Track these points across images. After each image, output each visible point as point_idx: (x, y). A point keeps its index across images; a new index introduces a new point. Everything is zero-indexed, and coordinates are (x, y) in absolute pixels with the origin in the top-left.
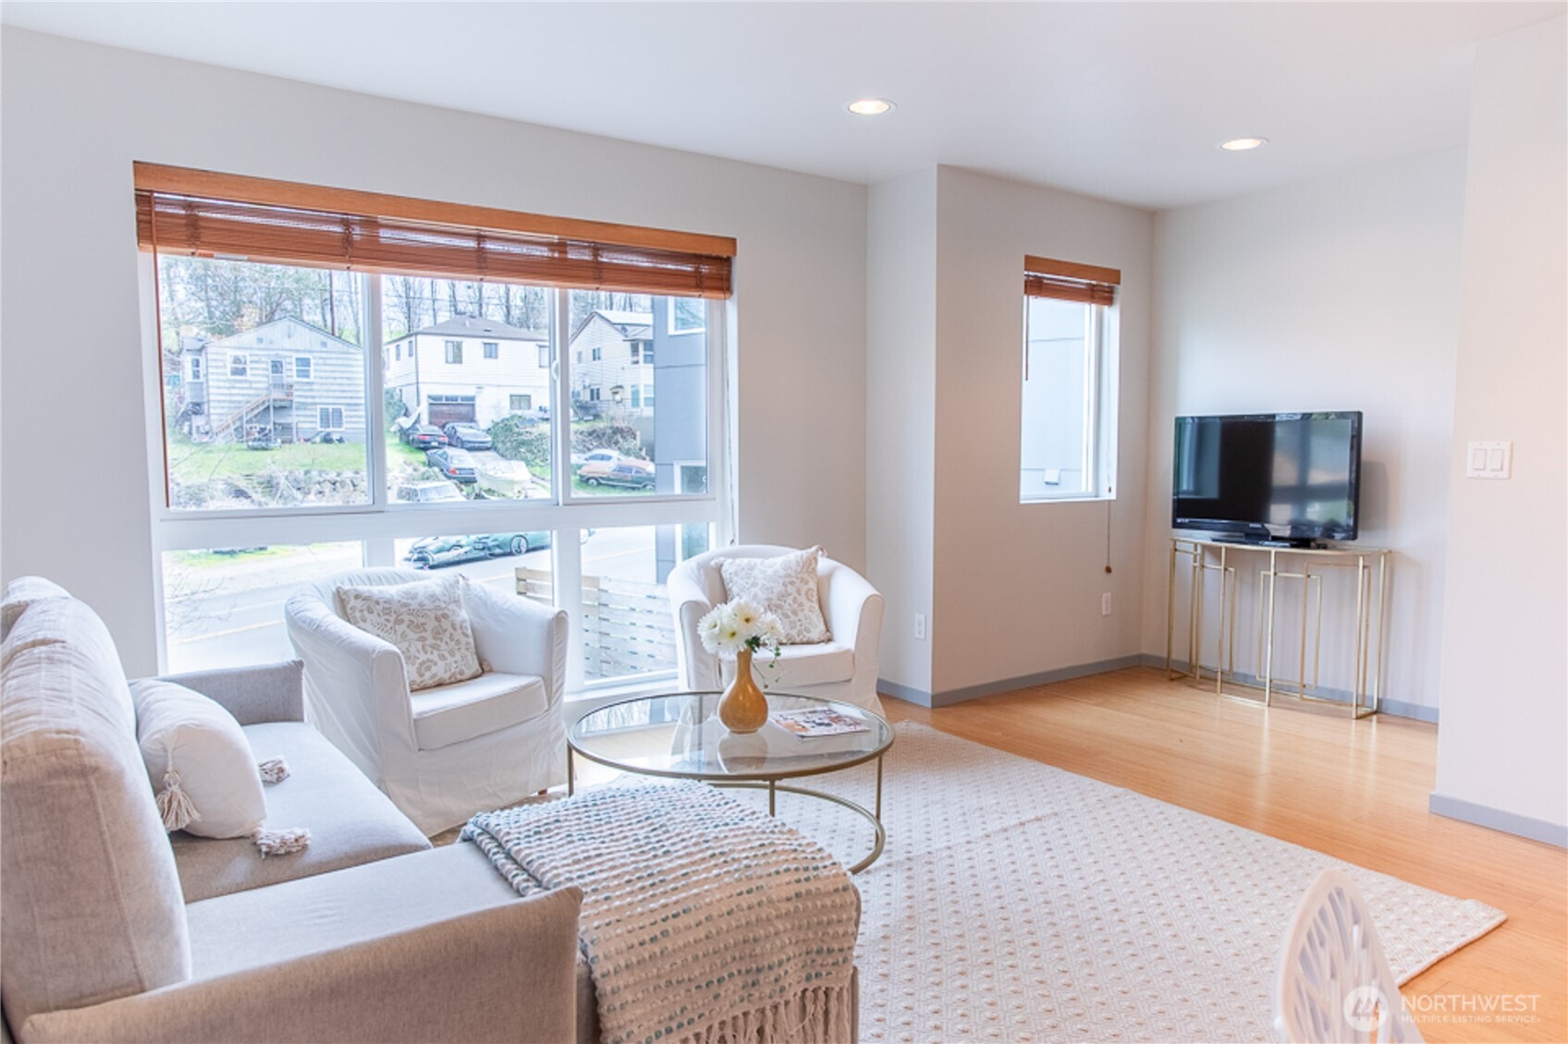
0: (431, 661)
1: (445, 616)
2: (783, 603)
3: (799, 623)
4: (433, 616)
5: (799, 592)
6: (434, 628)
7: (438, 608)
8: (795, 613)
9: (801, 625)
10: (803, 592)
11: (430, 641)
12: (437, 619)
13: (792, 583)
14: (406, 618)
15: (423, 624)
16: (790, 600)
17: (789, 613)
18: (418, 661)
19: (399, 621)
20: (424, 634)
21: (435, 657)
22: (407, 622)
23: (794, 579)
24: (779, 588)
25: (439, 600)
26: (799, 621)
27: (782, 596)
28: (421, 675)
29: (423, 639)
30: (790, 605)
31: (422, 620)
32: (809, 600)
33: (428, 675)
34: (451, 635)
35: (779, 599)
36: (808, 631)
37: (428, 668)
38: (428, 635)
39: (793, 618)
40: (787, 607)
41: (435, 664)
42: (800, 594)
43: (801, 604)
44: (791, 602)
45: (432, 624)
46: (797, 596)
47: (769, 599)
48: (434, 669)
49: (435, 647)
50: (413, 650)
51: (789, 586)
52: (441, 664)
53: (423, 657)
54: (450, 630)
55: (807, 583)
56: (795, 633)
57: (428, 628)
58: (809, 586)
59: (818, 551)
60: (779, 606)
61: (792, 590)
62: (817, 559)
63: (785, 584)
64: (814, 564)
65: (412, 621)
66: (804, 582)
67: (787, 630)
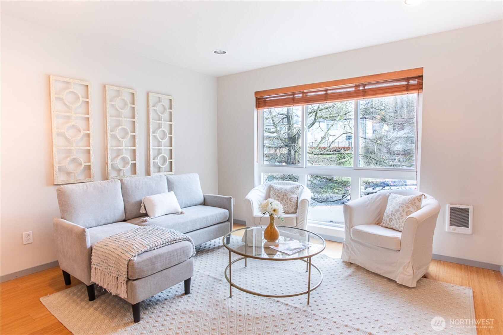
1: (286, 195)
2: (396, 214)
3: (399, 223)
4: (283, 194)
5: (403, 211)
6: (282, 198)
7: (285, 193)
8: (399, 219)
9: (400, 224)
10: (405, 211)
12: (283, 196)
13: (402, 207)
14: (277, 194)
15: (280, 196)
16: (399, 213)
17: (397, 218)
19: (275, 194)
20: (279, 199)
22: (277, 195)
23: (404, 205)
24: (397, 208)
25: (287, 191)
26: (400, 222)
27: (397, 211)
30: (398, 215)
31: (280, 195)
34: (286, 200)
35: (395, 212)
39: (398, 221)
40: (397, 215)
42: (403, 212)
43: (402, 216)
44: (399, 214)
45: (282, 196)
46: (402, 212)
47: (392, 211)
51: (401, 208)
54: (286, 199)
55: (409, 208)
56: (398, 226)
57: (281, 197)
58: (409, 210)
59: (421, 196)
60: (394, 215)
61: (401, 209)
62: (420, 199)
63: (399, 207)
64: (416, 201)
65: (278, 195)
66: (408, 207)
67: (395, 225)
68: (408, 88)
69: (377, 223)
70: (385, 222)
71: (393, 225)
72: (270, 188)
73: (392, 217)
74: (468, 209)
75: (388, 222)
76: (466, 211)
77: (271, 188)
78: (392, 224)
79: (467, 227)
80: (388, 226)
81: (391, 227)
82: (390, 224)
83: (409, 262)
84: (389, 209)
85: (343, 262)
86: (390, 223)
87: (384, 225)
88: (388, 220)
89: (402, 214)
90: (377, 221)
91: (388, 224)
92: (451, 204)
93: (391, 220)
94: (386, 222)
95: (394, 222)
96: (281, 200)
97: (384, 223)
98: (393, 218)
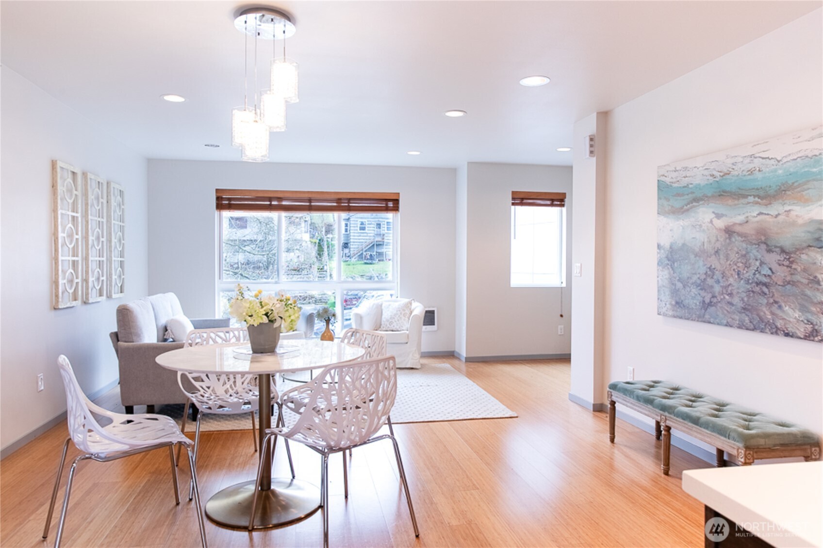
5: (401, 314)
8: (398, 320)
9: (400, 325)
10: (402, 314)
13: (400, 311)
16: (397, 316)
24: (395, 312)
27: (395, 315)
32: (404, 316)
36: (402, 327)
39: (398, 322)
40: (396, 318)
43: (401, 318)
47: (391, 316)
56: (398, 327)
58: (405, 312)
59: (411, 300)
60: (394, 318)
61: (399, 313)
62: (411, 303)
63: (397, 311)
64: (409, 305)
66: (404, 310)
67: (396, 326)
68: (387, 209)
70: (385, 326)
71: (394, 326)
73: (390, 320)
74: (434, 311)
75: (388, 325)
78: (392, 326)
79: (434, 324)
80: (388, 329)
81: (391, 329)
82: (390, 327)
83: (415, 350)
84: (386, 315)
86: (390, 325)
87: (384, 329)
88: (388, 324)
90: (375, 327)
91: (388, 327)
92: (426, 308)
93: (391, 323)
94: (386, 325)
95: (395, 324)
97: (383, 327)
98: (394, 321)
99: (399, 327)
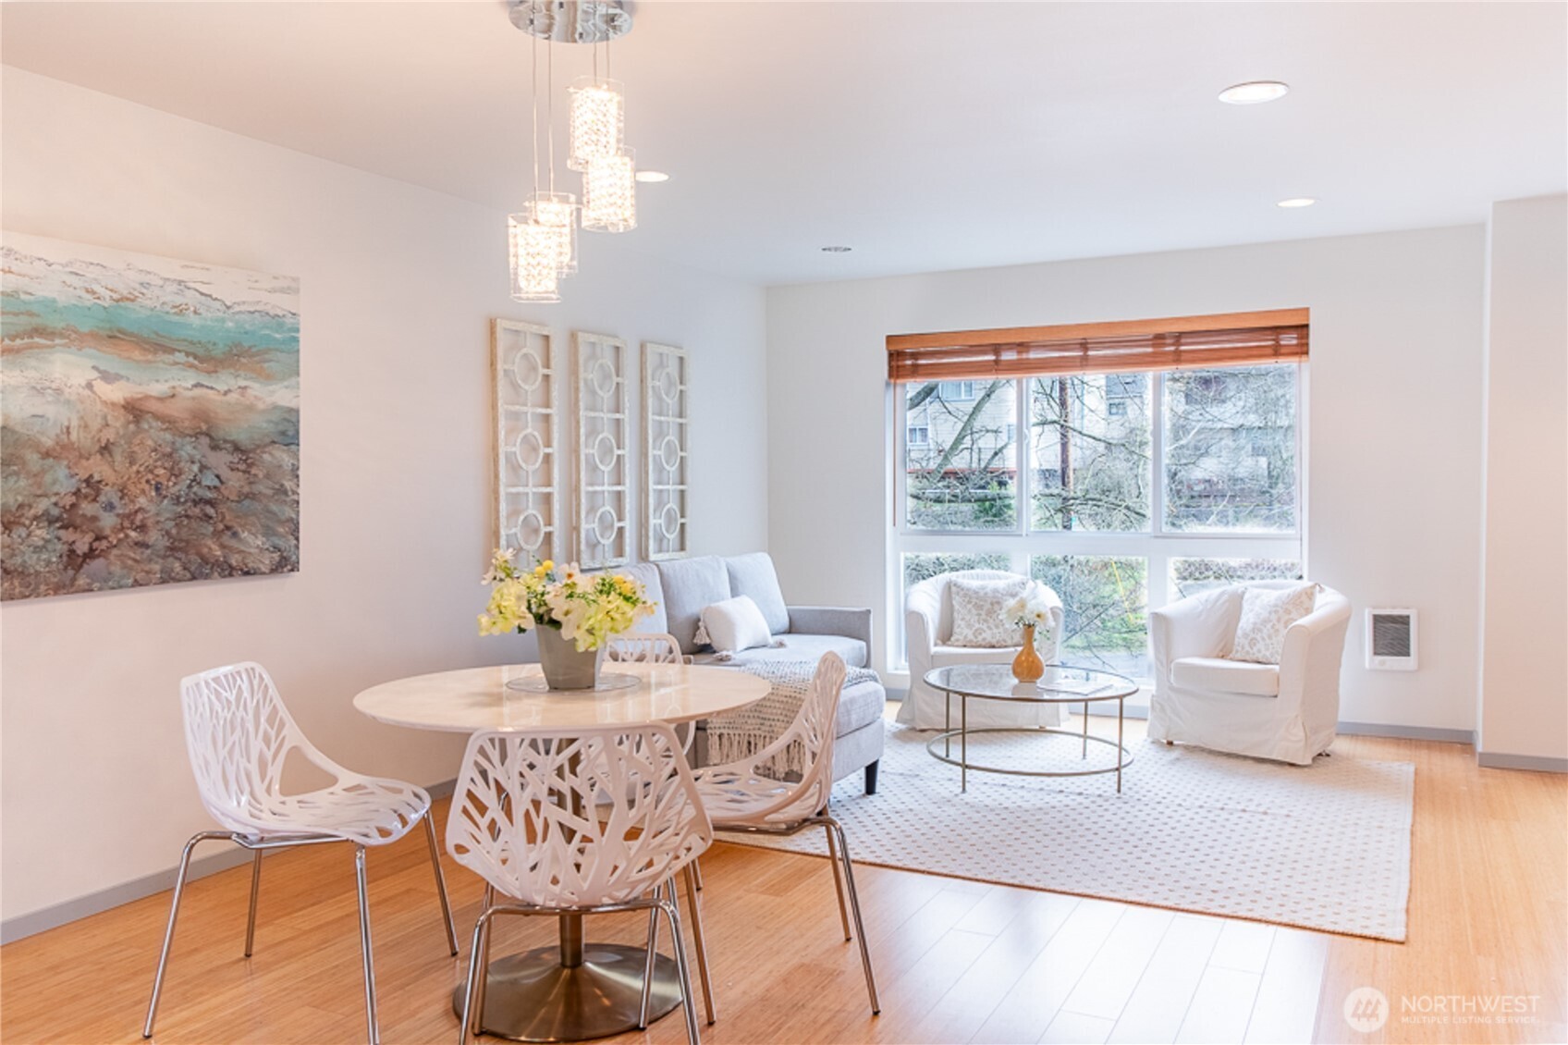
0: (982, 629)
1: (998, 603)
2: (1263, 628)
3: (1271, 646)
4: (989, 601)
5: (1279, 620)
6: (989, 609)
7: (994, 597)
8: (1270, 637)
9: (1273, 648)
10: (1282, 622)
11: (984, 617)
12: (993, 603)
13: (1276, 612)
14: (974, 601)
15: (982, 605)
16: (1269, 626)
17: (1266, 637)
18: (974, 629)
19: (969, 602)
21: (985, 627)
22: (973, 603)
23: (1278, 609)
24: (1265, 615)
25: (998, 592)
26: (1272, 644)
27: (1265, 622)
28: (976, 637)
29: (979, 615)
30: (1268, 630)
31: (981, 603)
33: (980, 638)
34: (999, 615)
35: (1262, 624)
37: (980, 634)
38: (983, 613)
39: (1268, 641)
40: (1265, 631)
41: (984, 631)
42: (1279, 622)
43: (1277, 630)
44: (1269, 628)
45: (988, 606)
46: (1276, 623)
47: (1255, 624)
48: (984, 635)
49: (985, 621)
50: (972, 620)
51: (1273, 614)
52: (989, 632)
53: (977, 626)
54: (999, 612)
55: (1289, 614)
56: (1269, 654)
57: (985, 608)
58: (1291, 616)
59: (1313, 587)
60: (1260, 630)
61: (1274, 617)
62: (1312, 594)
63: (1270, 613)
64: (1304, 598)
65: (976, 603)
66: (1288, 612)
67: (1264, 651)
68: (1276, 353)
69: (1221, 654)
70: (1240, 649)
71: (1259, 651)
72: (950, 588)
73: (1254, 636)
74: (1408, 617)
75: (1247, 648)
76: (1404, 621)
77: (954, 589)
78: (1255, 649)
79: (1408, 654)
80: (1248, 658)
81: (1254, 658)
82: (1251, 651)
83: (1297, 717)
84: (1247, 620)
85: (1153, 742)
86: (1252, 648)
87: (1240, 656)
88: (1246, 642)
89: (1277, 627)
90: (1221, 650)
91: (1248, 653)
92: (1374, 608)
93: (1253, 642)
94: (1243, 648)
95: (1261, 645)
96: (987, 615)
97: (1237, 651)
98: (1258, 637)
99: (1272, 655)
